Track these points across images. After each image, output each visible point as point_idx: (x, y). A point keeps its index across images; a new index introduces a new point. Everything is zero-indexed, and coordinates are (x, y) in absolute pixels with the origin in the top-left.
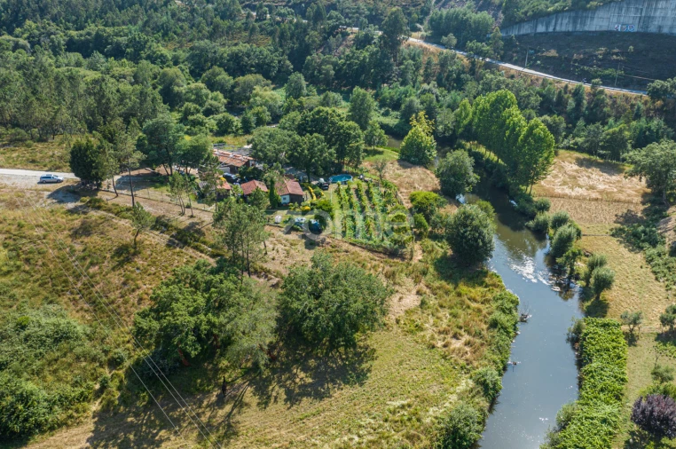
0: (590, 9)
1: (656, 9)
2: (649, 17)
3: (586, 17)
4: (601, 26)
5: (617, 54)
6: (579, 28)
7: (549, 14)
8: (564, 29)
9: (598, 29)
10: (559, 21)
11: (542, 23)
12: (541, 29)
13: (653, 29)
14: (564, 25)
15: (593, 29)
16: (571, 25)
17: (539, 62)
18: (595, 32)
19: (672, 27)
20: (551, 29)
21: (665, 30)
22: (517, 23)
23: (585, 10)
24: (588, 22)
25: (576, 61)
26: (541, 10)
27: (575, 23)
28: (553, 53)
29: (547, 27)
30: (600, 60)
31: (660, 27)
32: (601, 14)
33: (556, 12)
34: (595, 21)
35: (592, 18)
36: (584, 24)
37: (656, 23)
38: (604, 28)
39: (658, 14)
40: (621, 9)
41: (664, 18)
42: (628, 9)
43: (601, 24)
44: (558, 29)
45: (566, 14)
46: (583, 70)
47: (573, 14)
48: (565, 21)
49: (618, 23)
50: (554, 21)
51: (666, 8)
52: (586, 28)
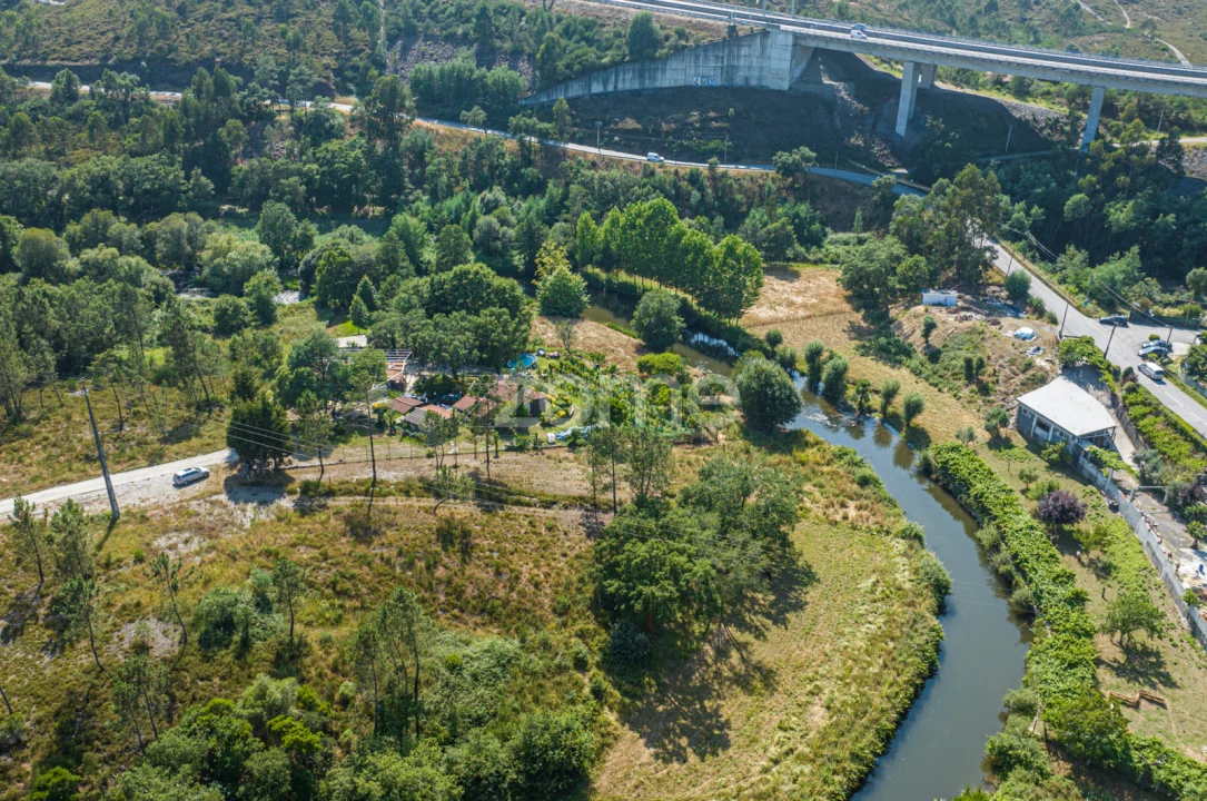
0: (660, 58)
1: (739, 56)
2: (733, 67)
3: (656, 70)
4: (676, 81)
5: (715, 119)
6: (647, 84)
7: (605, 68)
8: (628, 86)
9: (672, 84)
10: (621, 77)
11: (597, 80)
12: (597, 88)
13: (739, 81)
14: (627, 82)
15: (666, 84)
16: (637, 81)
17: (616, 138)
18: (670, 88)
19: (760, 79)
20: (610, 88)
21: (754, 83)
22: (561, 82)
23: (653, 59)
24: (659, 75)
25: (667, 133)
26: (593, 64)
27: (642, 77)
28: (631, 123)
29: (605, 85)
30: (699, 129)
31: (747, 79)
32: (673, 64)
33: (615, 64)
34: (668, 73)
35: (664, 71)
36: (653, 78)
37: (741, 74)
38: (680, 83)
39: (742, 62)
40: (697, 57)
41: (749, 67)
42: (706, 56)
43: (675, 77)
44: (620, 86)
45: (628, 66)
46: (681, 145)
47: (637, 66)
48: (629, 76)
49: (697, 75)
50: (613, 77)
51: (750, 56)
52: (658, 84)
